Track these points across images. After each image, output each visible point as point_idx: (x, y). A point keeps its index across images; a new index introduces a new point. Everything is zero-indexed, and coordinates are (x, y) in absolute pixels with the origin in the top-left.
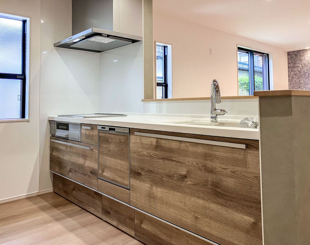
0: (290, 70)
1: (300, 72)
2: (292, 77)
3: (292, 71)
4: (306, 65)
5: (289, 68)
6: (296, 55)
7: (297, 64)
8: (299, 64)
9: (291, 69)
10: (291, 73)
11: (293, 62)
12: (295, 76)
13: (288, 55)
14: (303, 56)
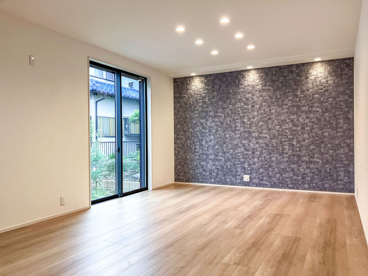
0: (176, 101)
1: (186, 104)
2: (177, 110)
3: (178, 102)
4: (192, 96)
5: (175, 99)
6: (182, 83)
7: (183, 94)
8: (185, 93)
9: (177, 99)
10: (177, 105)
11: (179, 92)
12: (180, 109)
13: (174, 82)
14: (189, 84)
